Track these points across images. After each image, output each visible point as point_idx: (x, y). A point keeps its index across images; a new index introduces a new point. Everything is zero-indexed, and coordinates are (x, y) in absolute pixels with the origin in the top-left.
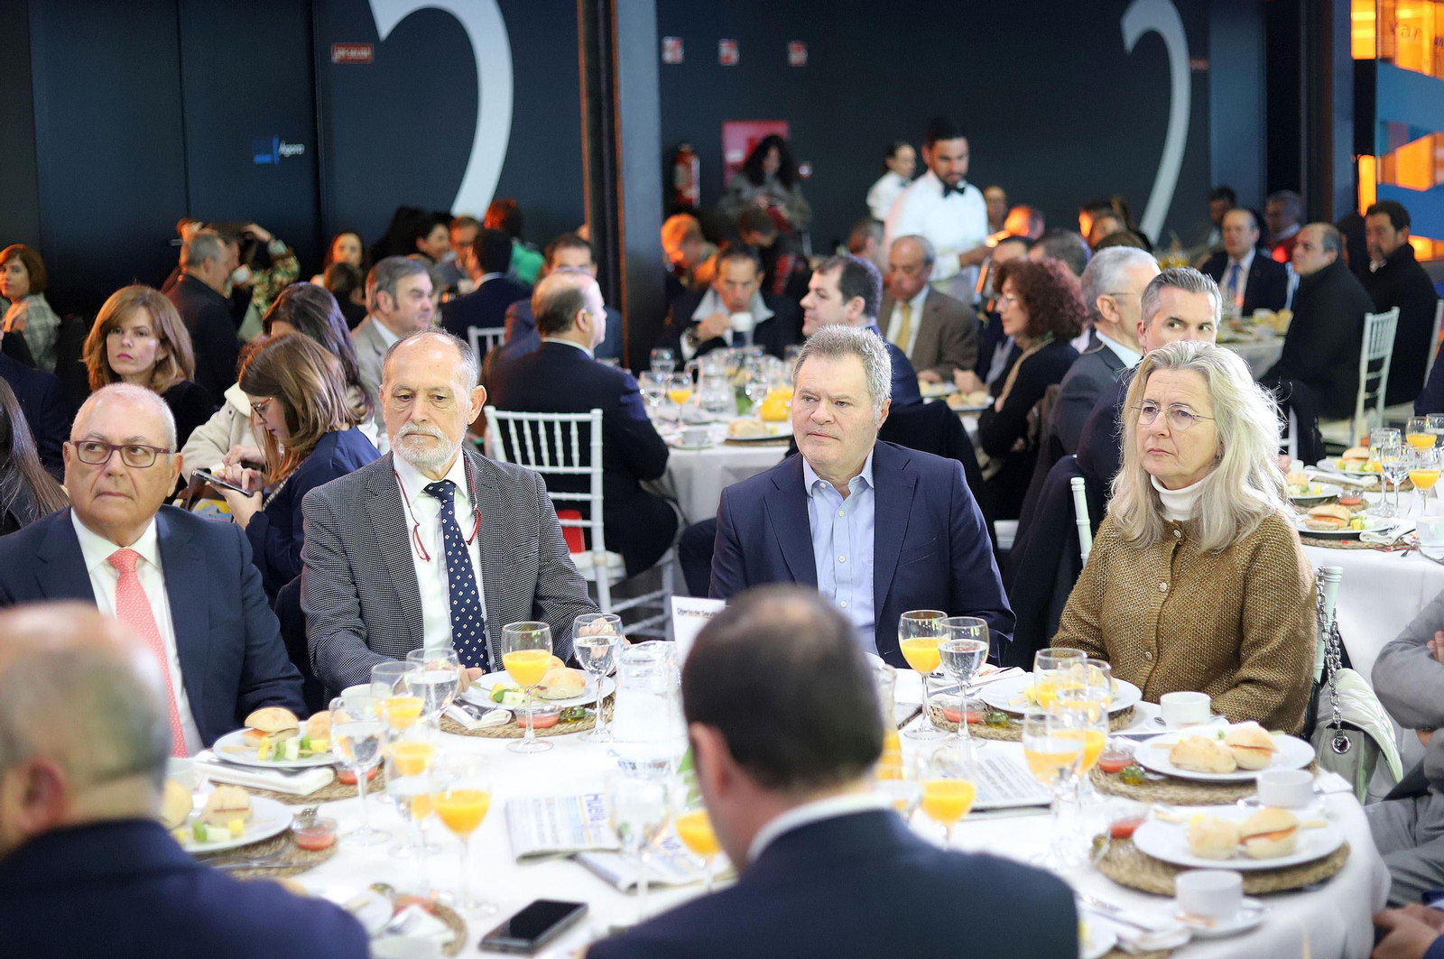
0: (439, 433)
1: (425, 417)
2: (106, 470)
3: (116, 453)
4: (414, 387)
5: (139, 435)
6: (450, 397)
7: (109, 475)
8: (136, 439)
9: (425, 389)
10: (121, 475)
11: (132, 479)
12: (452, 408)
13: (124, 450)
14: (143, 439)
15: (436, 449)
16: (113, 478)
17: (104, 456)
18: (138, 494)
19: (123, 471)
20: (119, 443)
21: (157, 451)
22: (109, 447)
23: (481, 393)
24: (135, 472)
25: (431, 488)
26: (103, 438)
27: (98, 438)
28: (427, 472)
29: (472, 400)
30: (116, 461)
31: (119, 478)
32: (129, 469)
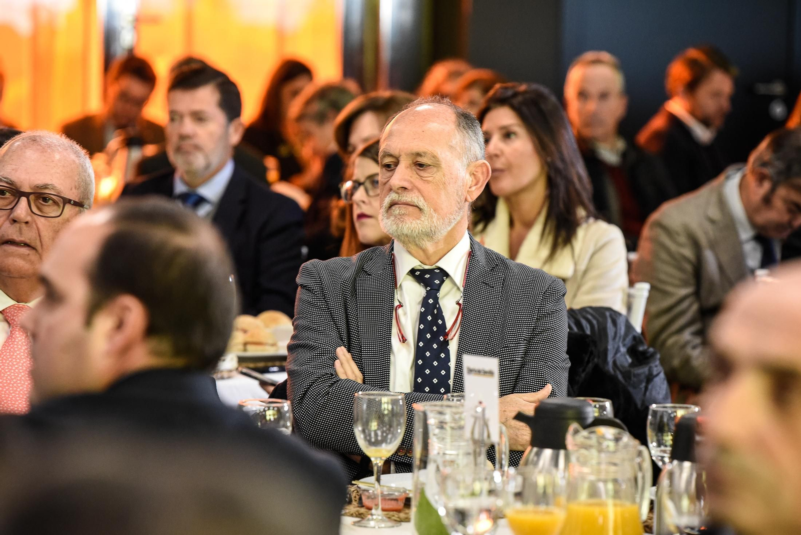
0: (421, 203)
1: (406, 185)
2: (12, 216)
3: (24, 200)
4: (395, 152)
5: (50, 182)
6: (437, 165)
7: (14, 221)
8: (46, 187)
9: (407, 155)
10: (27, 223)
11: (38, 229)
12: (438, 176)
13: (32, 197)
14: (54, 188)
15: (418, 222)
16: (17, 225)
17: (10, 203)
18: (42, 245)
19: (29, 219)
20: (26, 189)
21: (67, 201)
22: (17, 193)
23: (485, 169)
24: (41, 222)
25: (418, 273)
26: (11, 183)
27: (7, 183)
28: (413, 248)
29: (473, 174)
30: (22, 209)
31: (24, 225)
32: (35, 217)
